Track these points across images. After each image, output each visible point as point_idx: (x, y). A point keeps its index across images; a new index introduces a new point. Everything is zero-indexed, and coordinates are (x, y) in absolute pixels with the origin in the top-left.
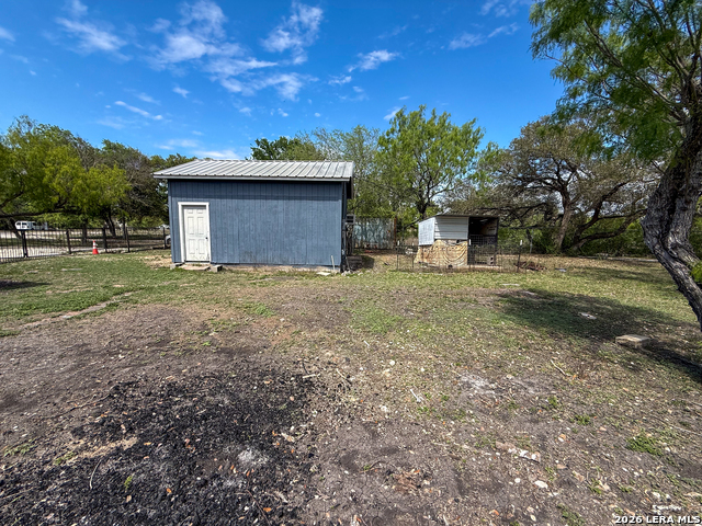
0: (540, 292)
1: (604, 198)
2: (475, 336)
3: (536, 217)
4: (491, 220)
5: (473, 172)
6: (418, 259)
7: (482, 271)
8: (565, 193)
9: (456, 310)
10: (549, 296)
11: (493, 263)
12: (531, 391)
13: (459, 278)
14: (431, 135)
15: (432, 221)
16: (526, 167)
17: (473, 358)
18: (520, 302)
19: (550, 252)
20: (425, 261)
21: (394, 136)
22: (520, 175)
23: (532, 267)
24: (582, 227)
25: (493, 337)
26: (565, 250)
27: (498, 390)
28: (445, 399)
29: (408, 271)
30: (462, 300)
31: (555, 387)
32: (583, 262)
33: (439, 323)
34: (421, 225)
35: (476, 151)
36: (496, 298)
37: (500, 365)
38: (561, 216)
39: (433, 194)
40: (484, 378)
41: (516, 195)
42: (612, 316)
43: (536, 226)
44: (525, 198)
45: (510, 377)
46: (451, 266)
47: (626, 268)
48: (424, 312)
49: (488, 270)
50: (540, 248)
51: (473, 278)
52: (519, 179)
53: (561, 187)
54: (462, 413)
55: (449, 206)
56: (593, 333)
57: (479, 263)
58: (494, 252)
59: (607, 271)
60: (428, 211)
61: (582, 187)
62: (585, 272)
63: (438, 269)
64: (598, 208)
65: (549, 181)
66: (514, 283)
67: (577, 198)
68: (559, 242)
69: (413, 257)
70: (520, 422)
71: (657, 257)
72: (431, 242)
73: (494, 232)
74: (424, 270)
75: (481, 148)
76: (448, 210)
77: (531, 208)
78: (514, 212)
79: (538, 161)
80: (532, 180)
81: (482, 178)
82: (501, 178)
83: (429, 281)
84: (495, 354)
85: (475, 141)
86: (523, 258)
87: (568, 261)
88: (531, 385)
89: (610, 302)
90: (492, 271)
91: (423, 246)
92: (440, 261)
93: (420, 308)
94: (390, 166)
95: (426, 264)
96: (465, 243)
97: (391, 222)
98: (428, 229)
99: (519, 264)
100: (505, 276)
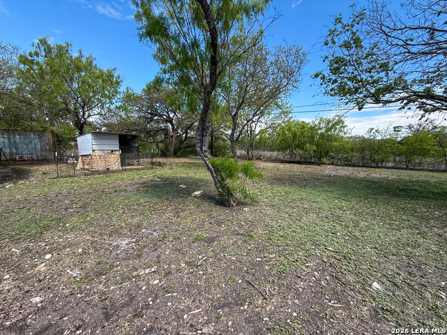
0: (162, 178)
1: (188, 128)
2: (124, 213)
3: (160, 137)
4: (134, 137)
5: (119, 104)
6: (80, 166)
7: (131, 170)
8: (172, 124)
9: (111, 198)
10: (167, 179)
11: (138, 164)
12: (155, 234)
13: (114, 176)
14: (79, 69)
15: (89, 137)
16: (151, 107)
17: (122, 228)
18: (152, 186)
19: (169, 156)
20: (86, 167)
21: (41, 60)
22: (149, 111)
23: (160, 164)
24: (181, 142)
25: (136, 210)
26: (176, 155)
27: (137, 241)
28: (99, 263)
29: (70, 176)
30: (116, 191)
31: (166, 227)
32: (183, 160)
33: (96, 211)
34: (79, 139)
35: (119, 90)
36: (139, 186)
37: (139, 226)
38: (172, 136)
39: (89, 116)
40: (128, 237)
41: (149, 123)
42: (191, 184)
43: (161, 141)
44: (154, 125)
45: (144, 231)
46: (108, 169)
47: (198, 161)
48: (84, 206)
49: (135, 169)
50: (164, 154)
51: (125, 175)
52: (149, 113)
53: (170, 120)
54: (112, 267)
55: (104, 126)
56: (184, 194)
57: (129, 165)
58: (139, 157)
59: (192, 163)
60: (86, 128)
61: (180, 122)
62: (184, 165)
63: (98, 172)
64: (187, 133)
65: (165, 117)
66: (149, 175)
67: (178, 128)
68: (172, 150)
69: (74, 165)
70: (148, 254)
71: (200, 156)
72: (91, 152)
73: (137, 145)
74: (86, 175)
75: (122, 89)
76: (104, 129)
77: (157, 131)
78: (149, 133)
79: (158, 105)
80: (156, 115)
81: (125, 109)
82: (138, 111)
83: (89, 182)
84: (136, 220)
85: (117, 83)
86: (154, 160)
87: (177, 160)
88: (155, 230)
89: (191, 178)
90: (137, 169)
91: (83, 156)
92: (99, 165)
93: (80, 204)
94: (40, 85)
95: (87, 169)
96: (117, 153)
97: (49, 135)
98: (86, 143)
99: (153, 163)
100: (144, 172)
